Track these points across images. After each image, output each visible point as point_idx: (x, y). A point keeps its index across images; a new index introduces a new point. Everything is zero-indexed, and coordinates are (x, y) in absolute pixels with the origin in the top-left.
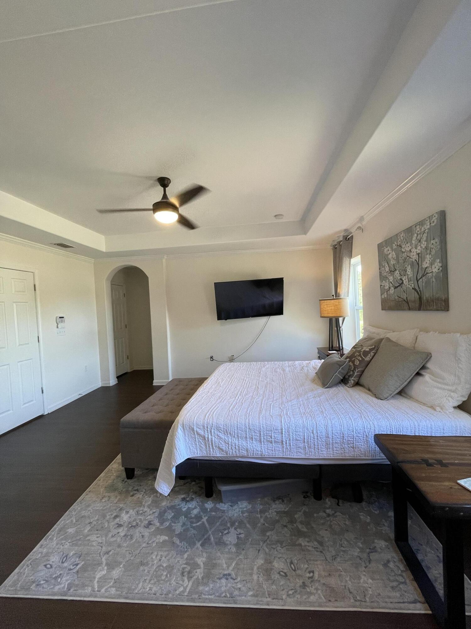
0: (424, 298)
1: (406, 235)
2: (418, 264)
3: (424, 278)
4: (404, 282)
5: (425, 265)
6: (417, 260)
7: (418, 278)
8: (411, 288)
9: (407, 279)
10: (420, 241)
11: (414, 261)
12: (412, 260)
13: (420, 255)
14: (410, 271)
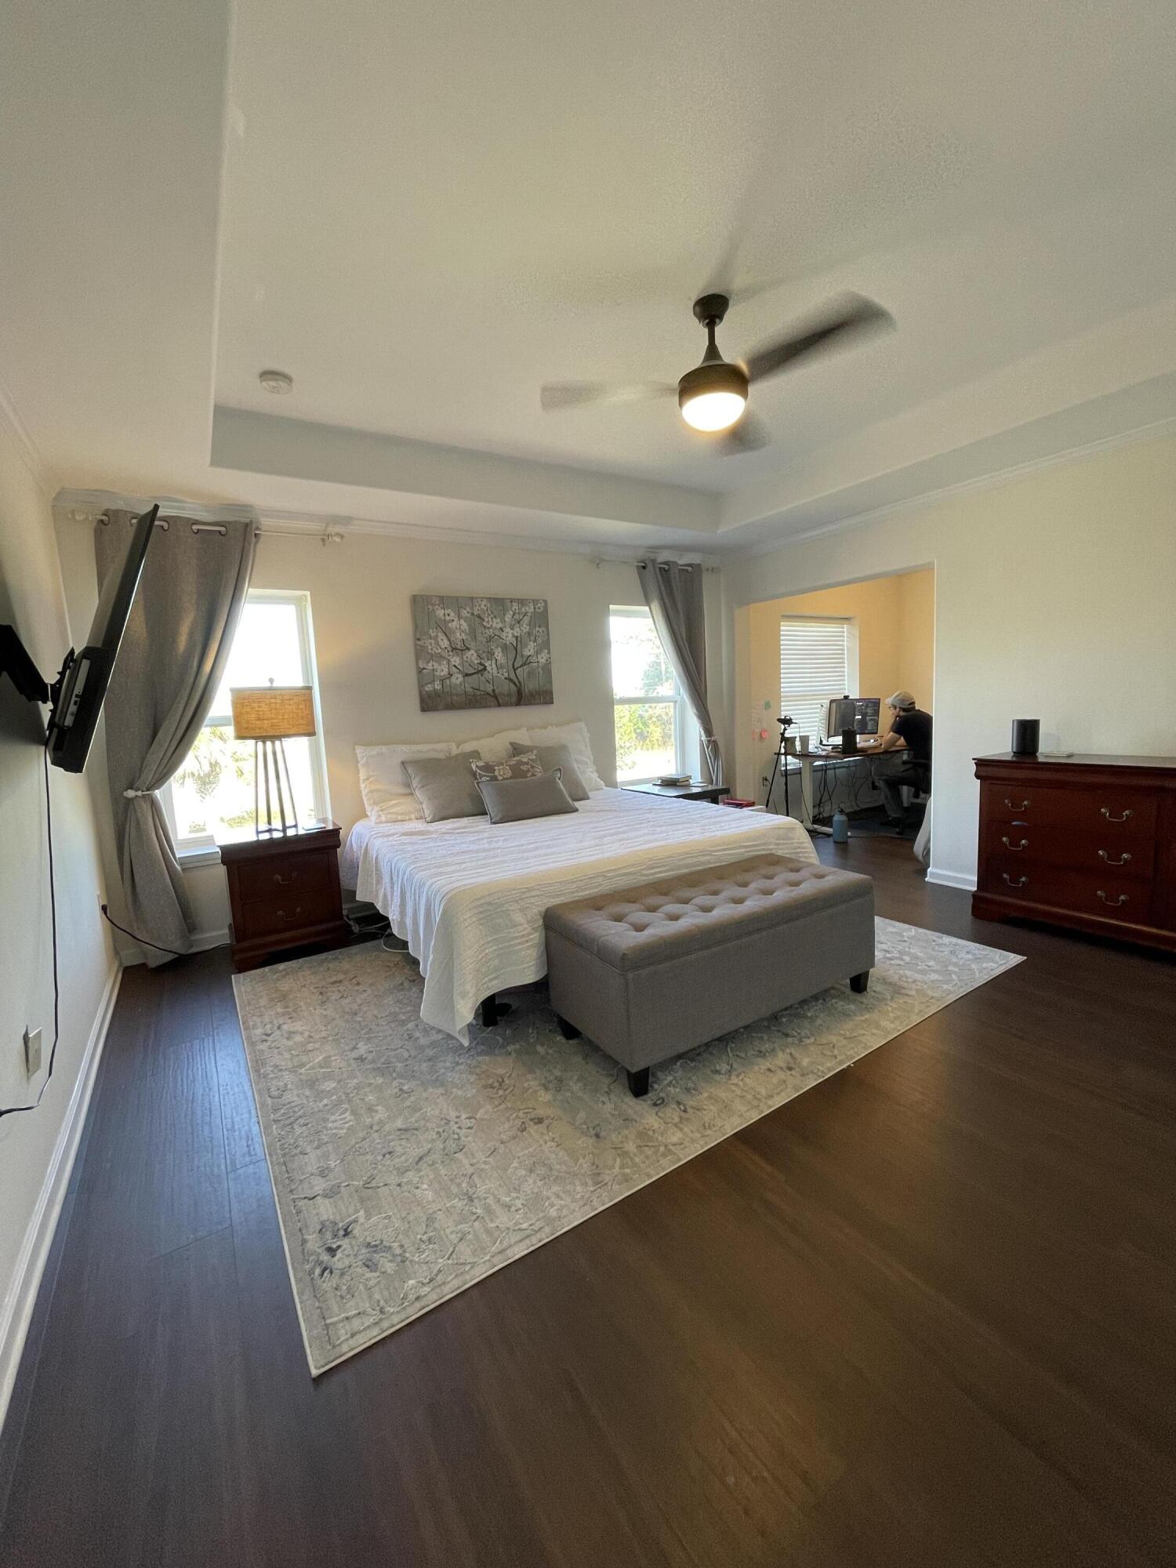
0: (526, 690)
1: (491, 606)
2: (516, 650)
3: (525, 667)
4: (489, 668)
5: (526, 653)
6: (515, 645)
7: (516, 667)
8: (503, 678)
9: (494, 666)
10: (519, 622)
11: (508, 643)
12: (504, 642)
13: (519, 639)
14: (500, 655)
